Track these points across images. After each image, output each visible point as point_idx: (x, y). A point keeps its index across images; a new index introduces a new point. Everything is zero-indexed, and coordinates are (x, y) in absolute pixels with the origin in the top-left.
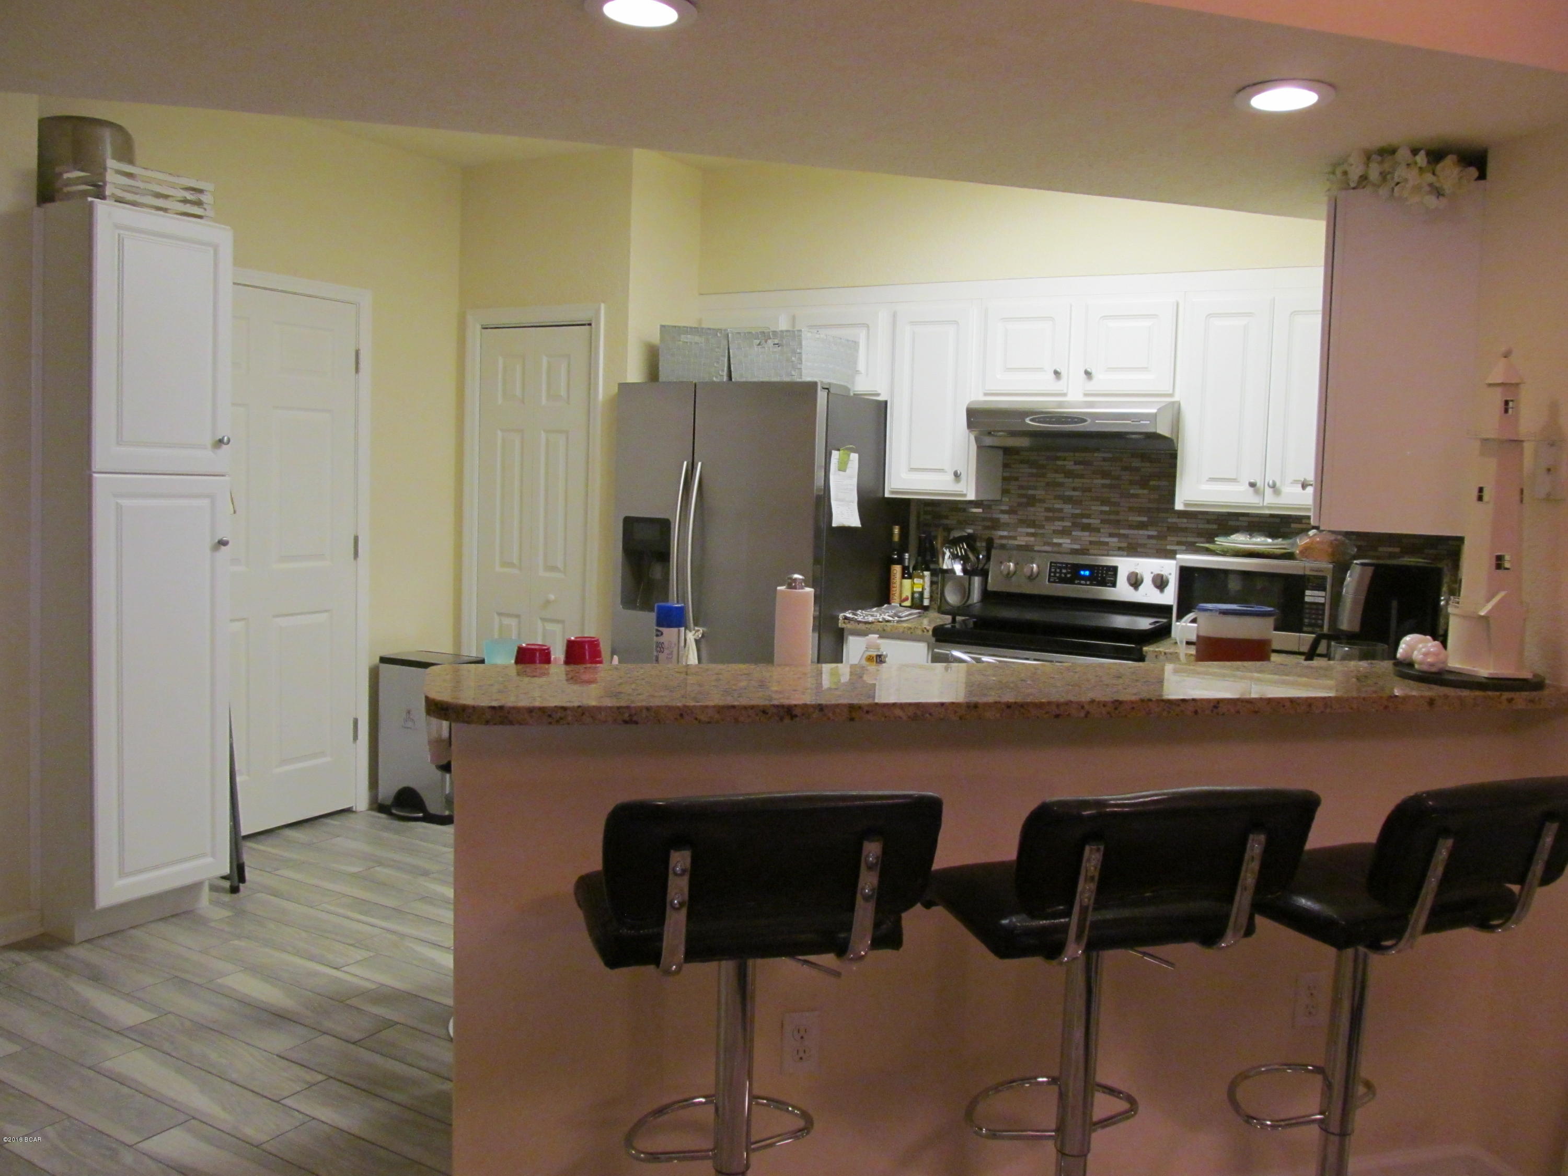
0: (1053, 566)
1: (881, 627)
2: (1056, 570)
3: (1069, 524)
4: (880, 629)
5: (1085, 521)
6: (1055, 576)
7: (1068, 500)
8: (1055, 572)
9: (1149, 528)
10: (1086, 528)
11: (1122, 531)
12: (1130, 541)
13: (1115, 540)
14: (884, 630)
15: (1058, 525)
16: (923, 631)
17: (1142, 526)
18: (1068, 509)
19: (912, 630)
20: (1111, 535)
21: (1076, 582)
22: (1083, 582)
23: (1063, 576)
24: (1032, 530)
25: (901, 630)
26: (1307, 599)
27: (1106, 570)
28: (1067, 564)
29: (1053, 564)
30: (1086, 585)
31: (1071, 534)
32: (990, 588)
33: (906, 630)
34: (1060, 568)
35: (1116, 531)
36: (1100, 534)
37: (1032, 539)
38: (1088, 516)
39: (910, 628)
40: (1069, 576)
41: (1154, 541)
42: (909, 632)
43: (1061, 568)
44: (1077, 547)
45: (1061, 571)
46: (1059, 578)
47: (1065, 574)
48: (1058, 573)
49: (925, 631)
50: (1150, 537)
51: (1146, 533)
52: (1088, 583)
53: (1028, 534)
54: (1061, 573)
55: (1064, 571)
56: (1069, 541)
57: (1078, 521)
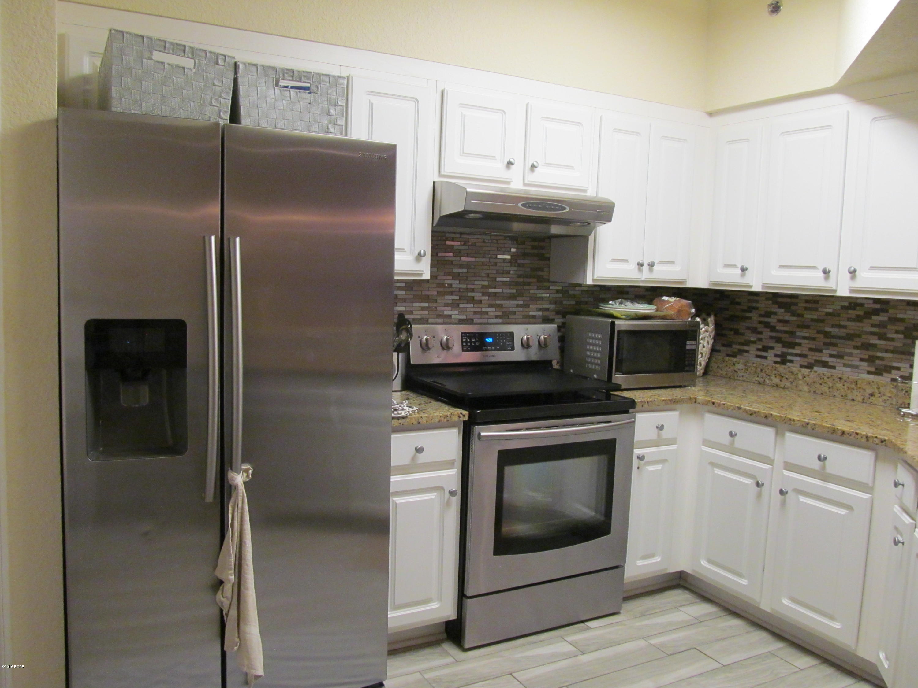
0: (464, 336)
1: (415, 420)
2: (466, 340)
3: (457, 298)
4: (415, 422)
5: (470, 294)
6: (467, 345)
7: (456, 276)
8: (466, 342)
9: (518, 298)
10: (471, 300)
11: (499, 302)
12: (504, 310)
13: (494, 309)
14: (419, 423)
15: (449, 298)
16: (459, 417)
17: (512, 297)
18: (456, 284)
19: (448, 418)
20: (491, 306)
21: (485, 348)
22: (489, 348)
23: (473, 344)
24: (426, 305)
25: (437, 420)
26: (688, 347)
27: (502, 336)
28: (475, 333)
29: (463, 335)
30: (492, 350)
31: (458, 306)
32: (412, 362)
33: (442, 419)
34: (468, 337)
35: (494, 302)
36: (481, 306)
37: (426, 312)
38: (473, 290)
39: (447, 416)
40: (478, 344)
41: (521, 309)
42: (445, 420)
43: (470, 338)
44: (464, 317)
45: (471, 340)
46: (471, 345)
47: (475, 342)
48: (469, 342)
49: (461, 416)
50: (518, 306)
51: (515, 302)
52: (493, 348)
53: (423, 309)
54: (471, 342)
55: (473, 340)
56: (457, 312)
57: (464, 294)
